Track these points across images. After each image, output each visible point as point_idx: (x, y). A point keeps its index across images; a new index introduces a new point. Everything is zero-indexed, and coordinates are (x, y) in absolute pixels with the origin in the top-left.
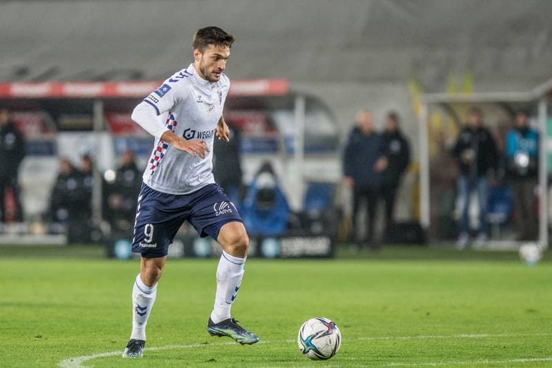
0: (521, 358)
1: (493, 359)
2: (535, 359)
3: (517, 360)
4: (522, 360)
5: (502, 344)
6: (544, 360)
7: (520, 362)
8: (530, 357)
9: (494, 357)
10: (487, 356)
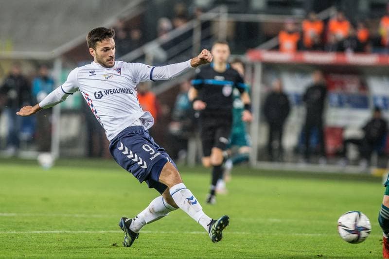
0: (37, 230)
1: (19, 230)
2: (47, 232)
3: (35, 232)
4: (38, 232)
5: (26, 221)
6: (53, 232)
7: (36, 233)
8: (44, 230)
9: (20, 229)
10: (15, 229)
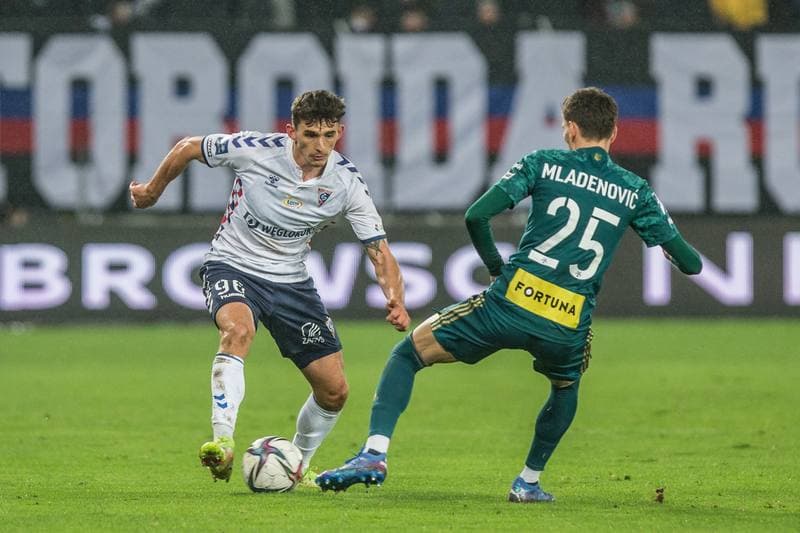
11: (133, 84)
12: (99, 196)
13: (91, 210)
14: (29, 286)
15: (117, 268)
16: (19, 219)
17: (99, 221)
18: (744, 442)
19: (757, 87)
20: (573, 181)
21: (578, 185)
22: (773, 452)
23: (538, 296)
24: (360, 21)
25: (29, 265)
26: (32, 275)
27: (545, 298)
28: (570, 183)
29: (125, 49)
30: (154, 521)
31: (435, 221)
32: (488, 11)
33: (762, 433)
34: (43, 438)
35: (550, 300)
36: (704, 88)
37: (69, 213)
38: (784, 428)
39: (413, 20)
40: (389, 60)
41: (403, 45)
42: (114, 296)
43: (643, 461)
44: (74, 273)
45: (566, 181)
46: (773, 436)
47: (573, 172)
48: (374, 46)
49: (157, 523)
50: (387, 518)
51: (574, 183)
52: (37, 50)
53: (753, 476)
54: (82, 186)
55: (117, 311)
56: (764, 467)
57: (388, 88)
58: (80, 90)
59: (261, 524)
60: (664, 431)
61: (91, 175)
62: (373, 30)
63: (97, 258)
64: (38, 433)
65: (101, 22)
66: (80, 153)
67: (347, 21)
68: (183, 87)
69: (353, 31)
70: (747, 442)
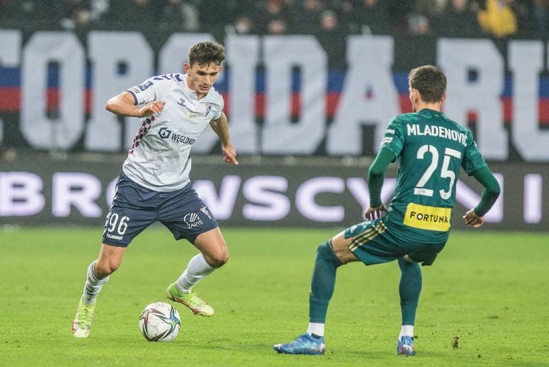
11: (89, 65)
12: (65, 141)
13: (60, 150)
14: (16, 201)
15: (76, 189)
16: (11, 155)
17: (65, 157)
18: (495, 315)
19: (508, 76)
20: (429, 132)
21: (434, 135)
22: (514, 321)
23: (426, 217)
24: (242, 26)
25: (17, 186)
26: (19, 193)
27: (430, 217)
28: (428, 134)
29: (84, 42)
30: (97, 360)
31: (290, 162)
32: (329, 20)
33: (507, 308)
34: (23, 303)
35: (433, 218)
36: (473, 75)
37: (45, 151)
38: (522, 305)
39: (277, 26)
40: (261, 53)
41: (271, 43)
42: (73, 207)
43: (427, 326)
44: (47, 192)
45: (425, 134)
46: (514, 311)
47: (427, 127)
48: (252, 43)
49: (99, 362)
50: (254, 361)
51: (430, 134)
52: (25, 41)
53: (501, 337)
54: (54, 133)
55: (75, 218)
56: (508, 331)
57: (261, 71)
58: (54, 69)
59: (169, 363)
60: (441, 306)
61: (60, 126)
62: (251, 32)
63: (62, 182)
64: (20, 300)
65: (68, 23)
66: (52, 111)
67: (234, 26)
68: (122, 68)
69: (237, 33)
70: (497, 314)
